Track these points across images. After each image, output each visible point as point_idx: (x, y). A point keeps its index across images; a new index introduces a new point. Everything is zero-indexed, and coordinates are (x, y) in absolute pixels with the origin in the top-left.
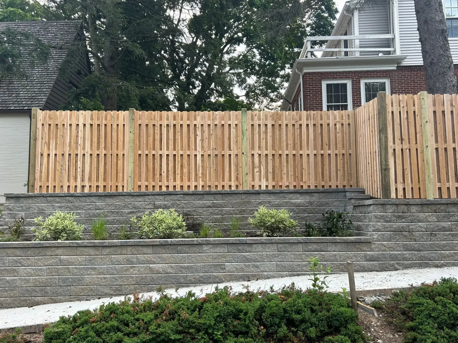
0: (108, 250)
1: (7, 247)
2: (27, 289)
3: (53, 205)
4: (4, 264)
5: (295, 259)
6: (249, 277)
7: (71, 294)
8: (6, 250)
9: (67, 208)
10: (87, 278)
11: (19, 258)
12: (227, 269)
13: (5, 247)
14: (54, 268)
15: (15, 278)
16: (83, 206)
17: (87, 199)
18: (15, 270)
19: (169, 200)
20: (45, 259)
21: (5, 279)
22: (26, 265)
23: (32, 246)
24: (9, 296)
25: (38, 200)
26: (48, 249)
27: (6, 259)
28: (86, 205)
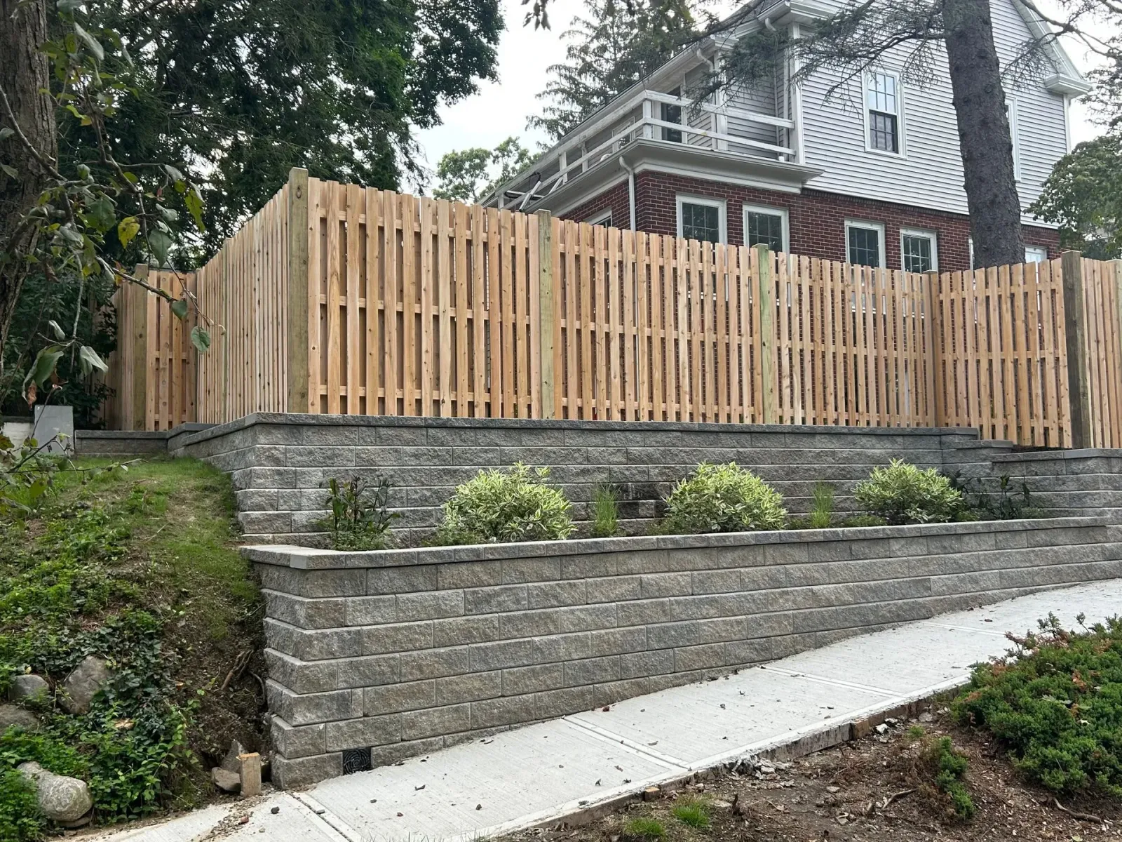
0: (729, 557)
1: (521, 555)
2: (584, 665)
3: (396, 451)
4: (518, 601)
5: (1021, 561)
6: (967, 603)
7: (677, 669)
8: (516, 563)
9: (435, 457)
10: (705, 624)
11: (551, 583)
12: (935, 588)
13: (517, 556)
14: (634, 605)
15: (554, 637)
16: (473, 453)
17: (480, 435)
18: (548, 616)
19: (654, 443)
20: (609, 583)
21: (529, 642)
22: (569, 602)
23: (580, 552)
24: (543, 687)
25: (354, 434)
26: (612, 558)
27: (521, 588)
28: (481, 451)
